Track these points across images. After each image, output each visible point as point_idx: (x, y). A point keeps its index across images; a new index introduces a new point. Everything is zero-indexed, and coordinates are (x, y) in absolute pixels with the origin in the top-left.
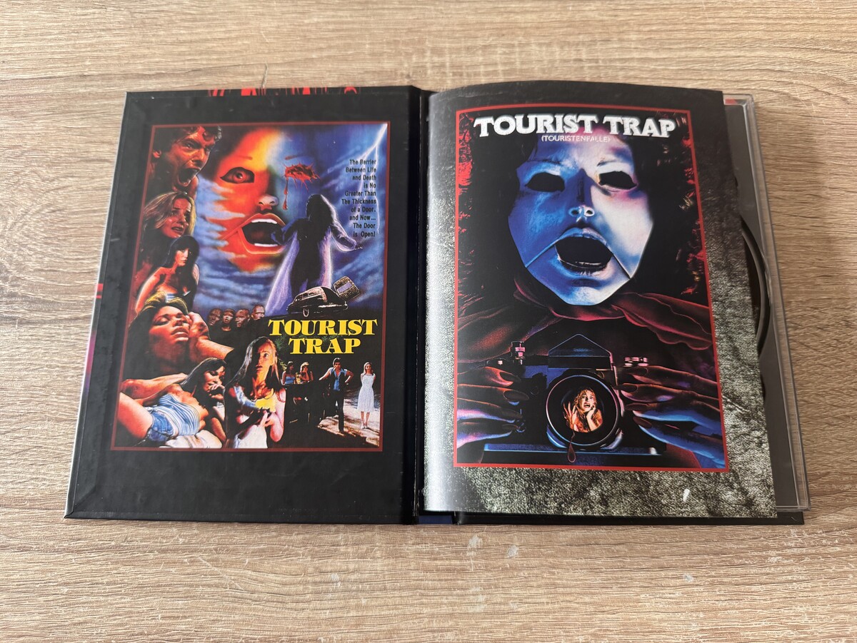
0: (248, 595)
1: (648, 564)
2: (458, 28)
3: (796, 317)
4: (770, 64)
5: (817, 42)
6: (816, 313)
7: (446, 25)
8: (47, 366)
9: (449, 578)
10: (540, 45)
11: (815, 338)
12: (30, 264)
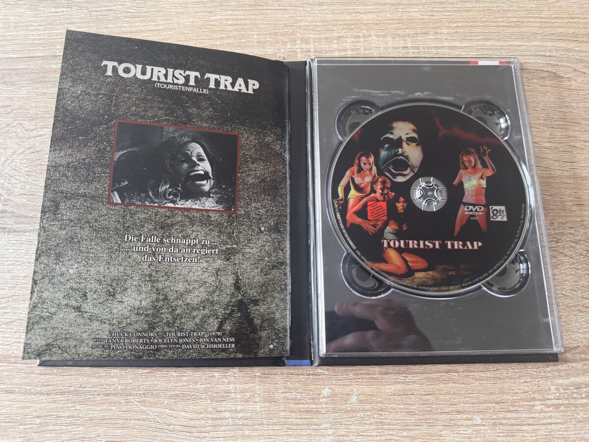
0: (165, 427)
1: (449, 409)
2: (320, 24)
3: (557, 234)
4: (543, 51)
5: (577, 35)
6: (572, 231)
7: (311, 22)
8: (27, 262)
9: (308, 417)
10: (378, 36)
11: (571, 249)
12: (16, 190)
